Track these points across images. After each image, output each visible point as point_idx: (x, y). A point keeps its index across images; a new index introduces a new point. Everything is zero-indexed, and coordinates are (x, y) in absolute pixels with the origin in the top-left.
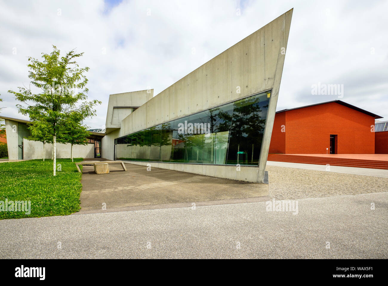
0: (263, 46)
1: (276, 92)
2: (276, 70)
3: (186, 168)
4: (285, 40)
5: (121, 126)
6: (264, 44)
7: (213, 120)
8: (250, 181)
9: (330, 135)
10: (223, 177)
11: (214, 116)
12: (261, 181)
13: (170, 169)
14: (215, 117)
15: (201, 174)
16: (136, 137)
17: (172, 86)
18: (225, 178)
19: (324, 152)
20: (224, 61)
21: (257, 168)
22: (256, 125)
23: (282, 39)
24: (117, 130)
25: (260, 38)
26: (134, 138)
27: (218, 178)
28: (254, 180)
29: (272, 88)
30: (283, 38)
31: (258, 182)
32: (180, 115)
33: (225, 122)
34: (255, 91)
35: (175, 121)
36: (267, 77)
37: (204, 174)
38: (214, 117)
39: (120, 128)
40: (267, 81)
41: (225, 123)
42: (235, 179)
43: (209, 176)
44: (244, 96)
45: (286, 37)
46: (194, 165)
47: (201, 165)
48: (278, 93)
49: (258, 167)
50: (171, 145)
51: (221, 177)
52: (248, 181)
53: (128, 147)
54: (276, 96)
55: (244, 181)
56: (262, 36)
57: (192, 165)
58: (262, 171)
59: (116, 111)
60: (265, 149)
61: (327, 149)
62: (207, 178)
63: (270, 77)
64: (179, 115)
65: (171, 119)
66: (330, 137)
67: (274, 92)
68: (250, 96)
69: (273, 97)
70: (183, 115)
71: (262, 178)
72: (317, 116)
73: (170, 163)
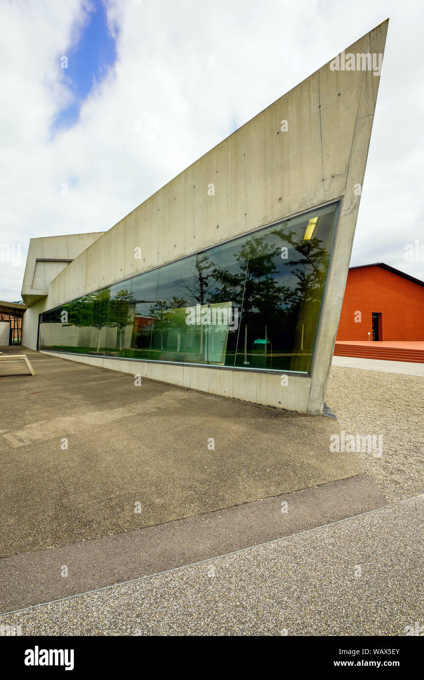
0: (317, 109)
1: (352, 204)
2: (350, 156)
3: (152, 371)
4: (371, 88)
5: (48, 292)
6: (320, 106)
7: (203, 284)
8: (290, 407)
9: (373, 313)
10: (227, 395)
11: (205, 276)
12: (318, 411)
13: (123, 371)
14: (207, 279)
15: (180, 384)
16: (76, 312)
17: (130, 214)
18: (231, 396)
19: (365, 338)
20: (229, 155)
21: (307, 379)
22: (270, 296)
23: (363, 89)
24: (42, 299)
25: (310, 97)
26: (73, 312)
27: (216, 396)
28: (301, 407)
29: (342, 197)
30: (367, 85)
31: (310, 411)
32: (143, 269)
33: (223, 286)
34: (300, 207)
35: (134, 280)
36: (328, 173)
37: (186, 384)
38: (205, 280)
39: (47, 296)
40: (327, 182)
41: (224, 289)
42: (253, 400)
43: (197, 391)
44: (273, 220)
45: (374, 82)
46: (166, 366)
47: (182, 367)
48: (356, 207)
49: (309, 375)
50: (132, 325)
51: (223, 394)
52: (285, 407)
53: (65, 327)
54: (351, 212)
55: (275, 408)
56: (313, 90)
57: (164, 365)
58: (319, 388)
59: (41, 266)
60: (326, 336)
61: (369, 333)
62: (192, 395)
63: (337, 173)
64: (140, 269)
65: (126, 275)
66: (373, 315)
67: (345, 206)
68: (286, 219)
69: (345, 215)
70: (149, 267)
71: (319, 405)
72: (353, 285)
73: (123, 360)
